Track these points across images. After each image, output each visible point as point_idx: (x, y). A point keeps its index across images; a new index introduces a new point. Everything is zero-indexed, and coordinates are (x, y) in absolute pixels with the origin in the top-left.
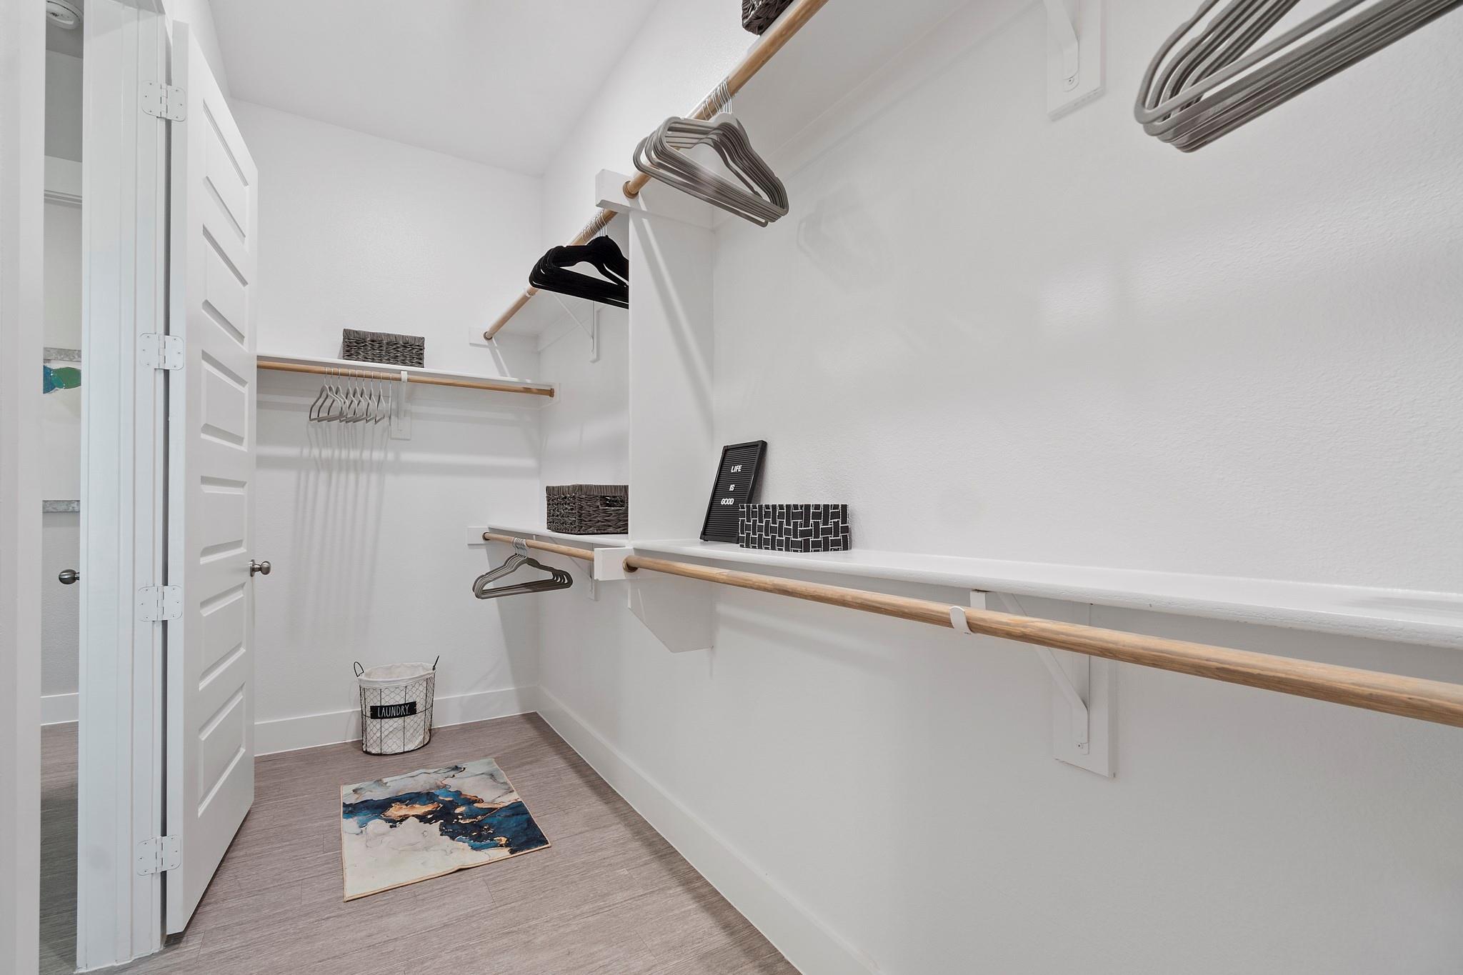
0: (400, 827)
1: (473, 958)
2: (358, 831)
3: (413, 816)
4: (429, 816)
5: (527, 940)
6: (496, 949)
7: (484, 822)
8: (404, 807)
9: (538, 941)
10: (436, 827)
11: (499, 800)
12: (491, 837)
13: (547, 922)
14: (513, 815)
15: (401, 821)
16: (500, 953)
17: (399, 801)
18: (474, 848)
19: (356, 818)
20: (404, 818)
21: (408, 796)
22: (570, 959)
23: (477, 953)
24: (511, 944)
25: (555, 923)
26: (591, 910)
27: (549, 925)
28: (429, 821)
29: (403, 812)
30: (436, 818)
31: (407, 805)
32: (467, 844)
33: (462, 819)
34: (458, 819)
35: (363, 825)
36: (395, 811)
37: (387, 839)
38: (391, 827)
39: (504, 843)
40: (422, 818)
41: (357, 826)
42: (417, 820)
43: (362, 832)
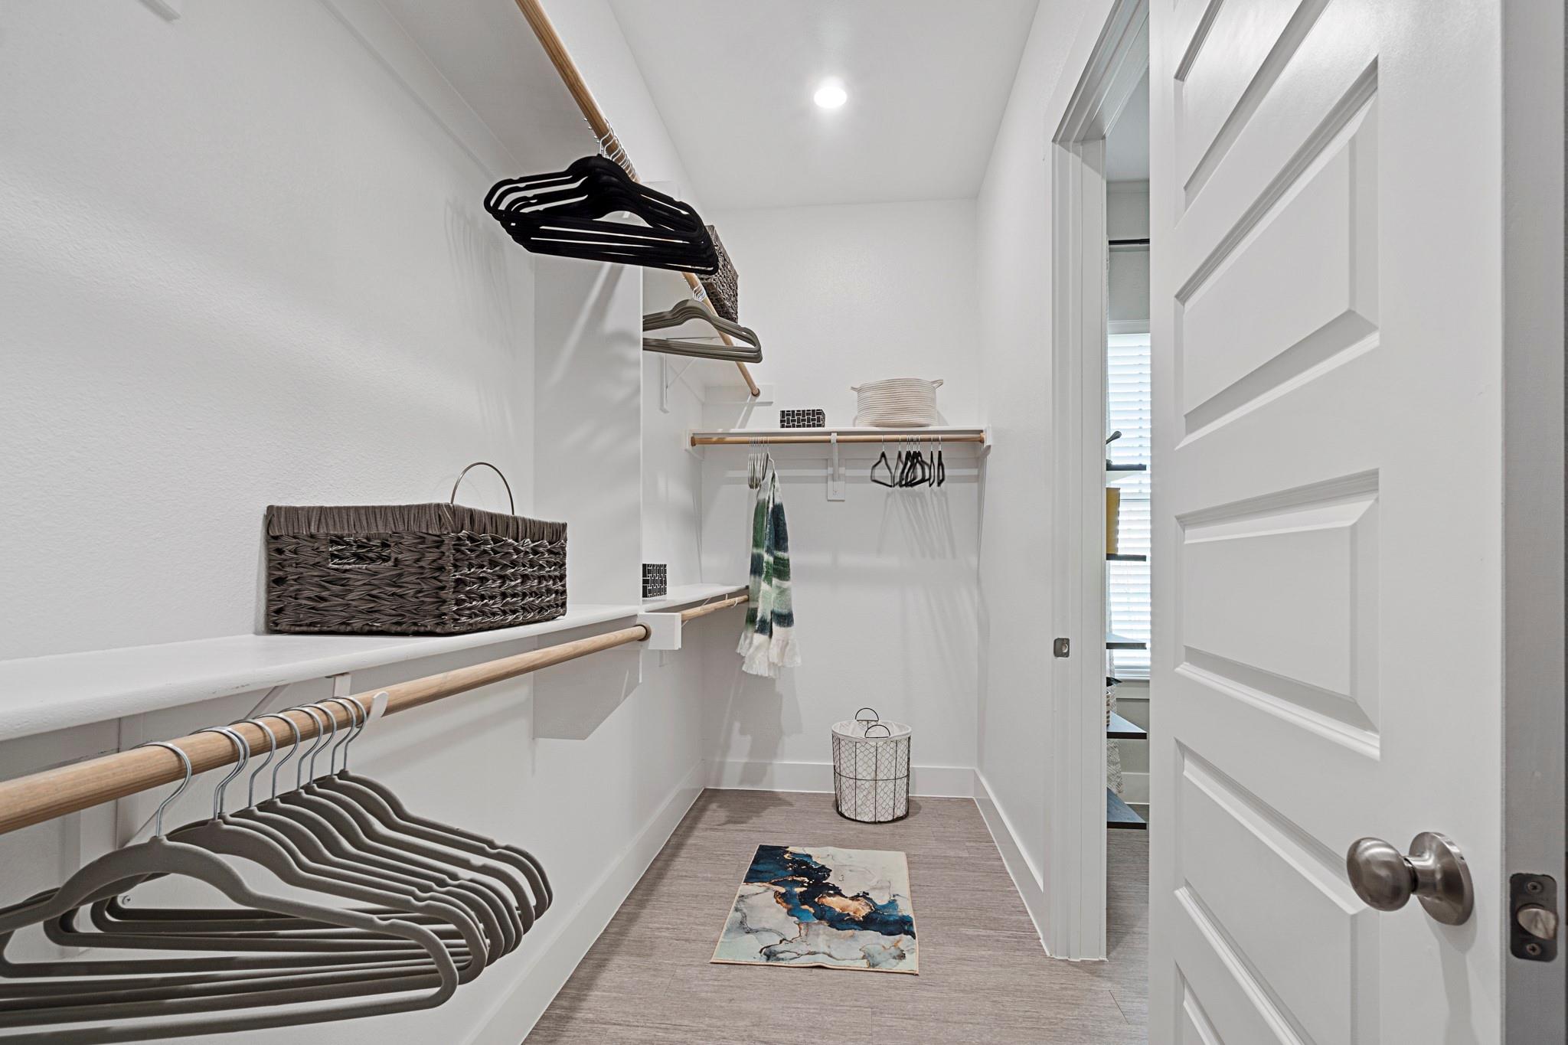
0: (860, 891)
1: (809, 1031)
2: (896, 898)
3: (846, 897)
4: (832, 892)
5: (756, 1028)
6: (786, 1031)
7: (789, 874)
8: (851, 913)
9: (747, 1022)
10: (831, 880)
11: (762, 889)
12: (793, 861)
13: (725, 1038)
14: (762, 872)
15: (858, 896)
16: (784, 1025)
17: (855, 921)
18: (809, 856)
19: (900, 914)
20: (855, 898)
21: (845, 926)
22: (734, 996)
23: (804, 1035)
24: (770, 1030)
25: (719, 1033)
26: (677, 1032)
27: (725, 1034)
28: (834, 888)
29: (855, 904)
30: (828, 887)
31: (848, 915)
32: (814, 860)
33: (805, 882)
34: (808, 883)
35: (892, 903)
36: (862, 910)
37: (873, 883)
38: (868, 894)
39: (788, 855)
40: (838, 892)
41: (898, 902)
42: (843, 892)
43: (894, 896)
